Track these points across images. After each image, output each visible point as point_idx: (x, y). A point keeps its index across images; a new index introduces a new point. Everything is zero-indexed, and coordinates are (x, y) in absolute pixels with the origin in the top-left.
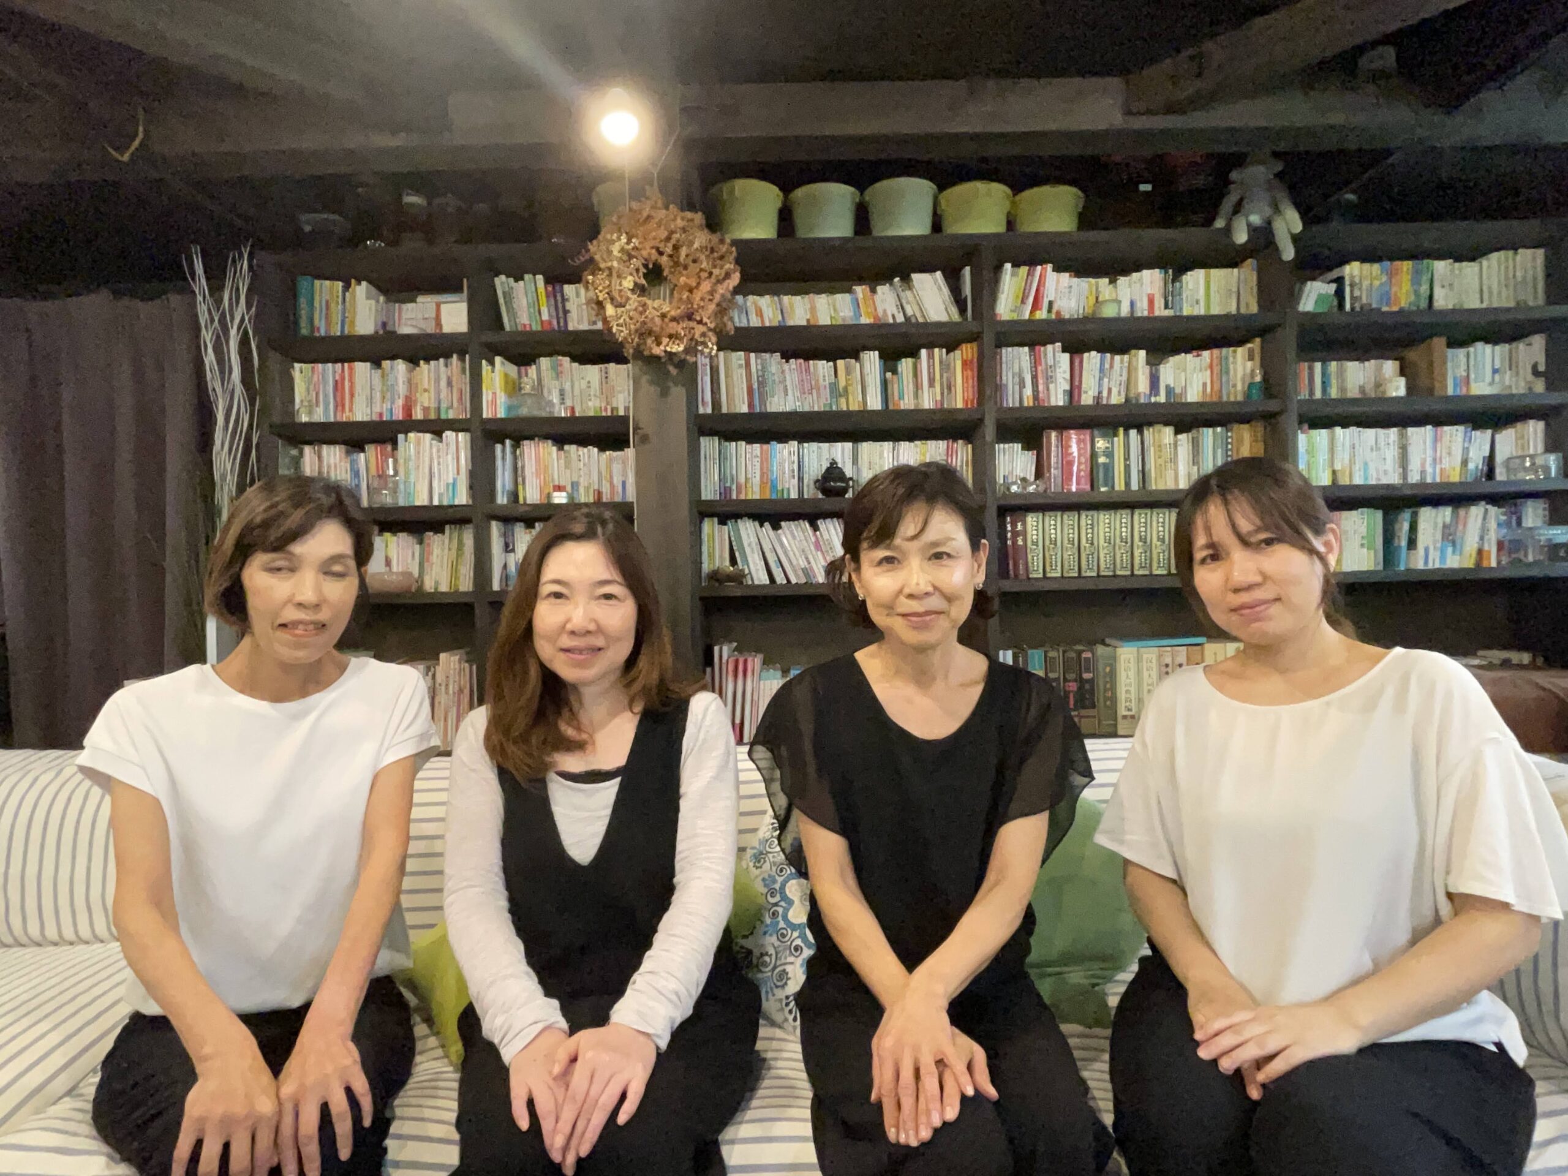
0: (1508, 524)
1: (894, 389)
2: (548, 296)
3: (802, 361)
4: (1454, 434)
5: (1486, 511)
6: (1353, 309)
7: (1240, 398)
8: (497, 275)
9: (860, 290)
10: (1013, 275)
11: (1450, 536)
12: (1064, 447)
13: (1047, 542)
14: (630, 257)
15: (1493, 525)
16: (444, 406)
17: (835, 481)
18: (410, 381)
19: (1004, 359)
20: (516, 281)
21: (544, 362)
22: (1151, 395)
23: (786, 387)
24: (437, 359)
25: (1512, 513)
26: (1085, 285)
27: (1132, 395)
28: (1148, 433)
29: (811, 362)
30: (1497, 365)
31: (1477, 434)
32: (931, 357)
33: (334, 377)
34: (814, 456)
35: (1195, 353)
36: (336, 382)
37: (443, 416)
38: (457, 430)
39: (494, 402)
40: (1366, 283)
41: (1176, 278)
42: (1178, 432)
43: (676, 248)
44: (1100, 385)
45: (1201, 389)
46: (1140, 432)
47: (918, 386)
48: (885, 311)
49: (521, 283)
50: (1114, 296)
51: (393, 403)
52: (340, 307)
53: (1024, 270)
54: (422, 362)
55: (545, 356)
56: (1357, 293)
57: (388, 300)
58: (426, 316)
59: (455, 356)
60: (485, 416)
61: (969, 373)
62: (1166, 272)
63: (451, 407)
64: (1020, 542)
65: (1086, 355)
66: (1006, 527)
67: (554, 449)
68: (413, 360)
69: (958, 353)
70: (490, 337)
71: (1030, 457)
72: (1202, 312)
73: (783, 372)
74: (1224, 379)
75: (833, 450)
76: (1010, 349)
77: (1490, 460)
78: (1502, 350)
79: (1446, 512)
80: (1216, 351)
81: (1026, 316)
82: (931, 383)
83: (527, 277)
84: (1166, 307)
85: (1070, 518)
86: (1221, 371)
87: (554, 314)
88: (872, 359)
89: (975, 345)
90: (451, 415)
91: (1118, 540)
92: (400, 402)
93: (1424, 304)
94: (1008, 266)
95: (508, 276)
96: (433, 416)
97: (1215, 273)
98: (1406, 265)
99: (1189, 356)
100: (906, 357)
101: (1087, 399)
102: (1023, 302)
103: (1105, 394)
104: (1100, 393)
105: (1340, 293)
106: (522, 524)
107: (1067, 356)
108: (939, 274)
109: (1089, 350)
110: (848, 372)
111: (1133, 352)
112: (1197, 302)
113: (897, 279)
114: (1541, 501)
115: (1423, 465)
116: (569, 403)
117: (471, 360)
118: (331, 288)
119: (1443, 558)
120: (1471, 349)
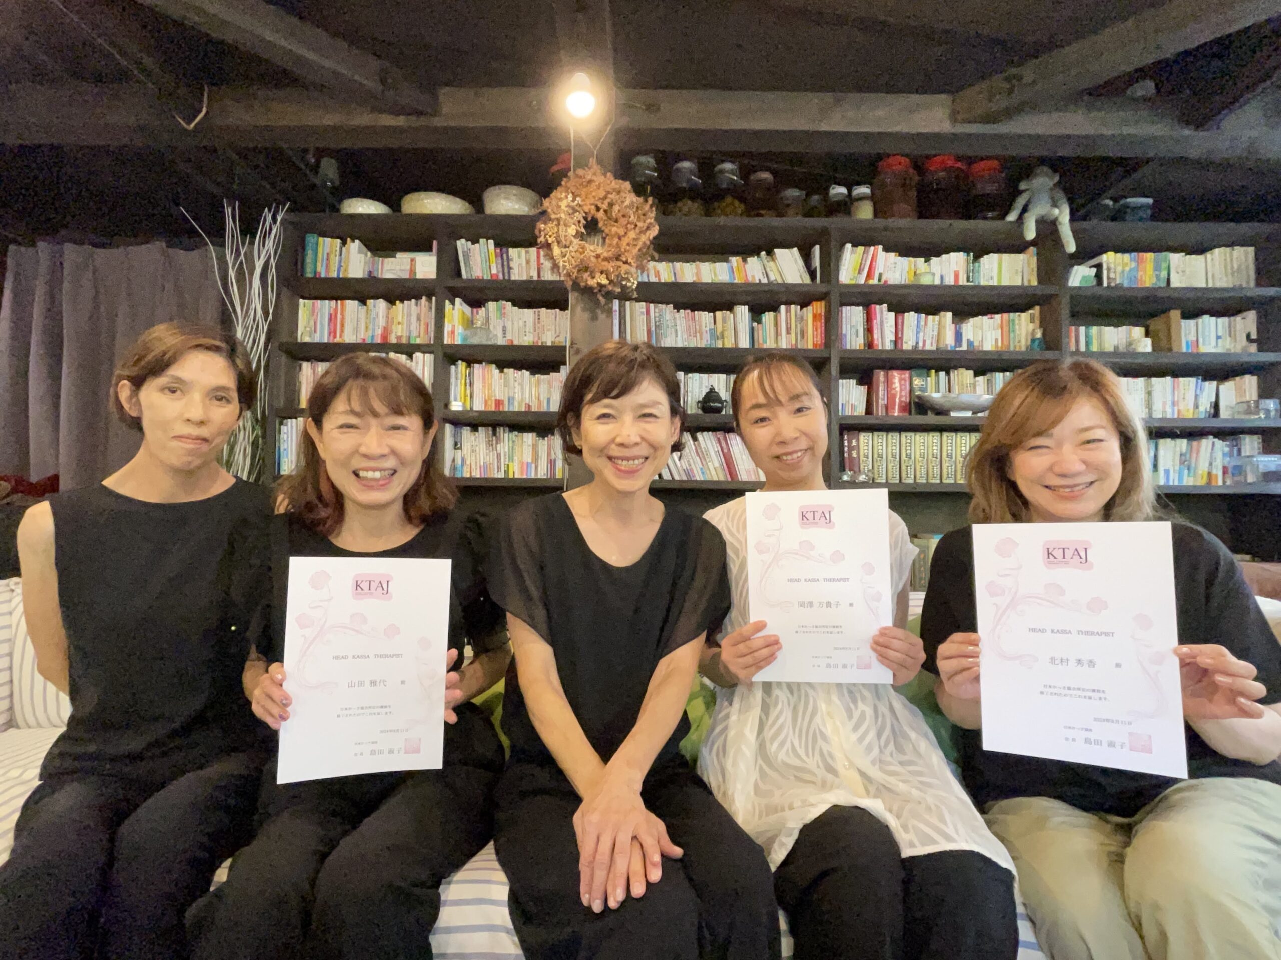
0: (1231, 455)
1: (759, 336)
2: (496, 257)
3: (689, 311)
4: (1188, 384)
5: (1214, 444)
6: (1109, 287)
7: (1023, 349)
8: (459, 239)
9: (735, 260)
10: (852, 253)
11: (1185, 461)
12: (888, 383)
13: (876, 456)
14: (575, 211)
15: (1219, 455)
16: (414, 334)
17: (714, 402)
18: (387, 317)
19: (844, 315)
20: (473, 244)
21: (492, 305)
22: (955, 347)
23: (676, 331)
24: (409, 300)
25: (1234, 446)
26: (905, 263)
27: (941, 345)
28: (954, 374)
29: (696, 313)
30: (1220, 334)
31: (1207, 384)
32: (788, 312)
33: (329, 310)
34: (696, 384)
35: (989, 316)
36: (331, 315)
37: (412, 342)
38: (424, 353)
39: (453, 332)
40: (1119, 269)
41: (977, 258)
42: (976, 375)
43: (611, 205)
44: (917, 338)
45: (994, 343)
46: (948, 374)
47: (777, 334)
48: (753, 277)
49: (477, 245)
50: (928, 271)
51: (374, 331)
52: (337, 258)
53: (861, 249)
54: (398, 302)
55: (493, 301)
56: (1112, 276)
57: (374, 255)
58: (403, 268)
59: (424, 298)
60: (445, 342)
61: (819, 324)
62: (968, 255)
63: (419, 337)
64: (854, 455)
65: (906, 314)
66: (843, 444)
67: (497, 371)
68: (391, 301)
69: (810, 308)
70: (452, 283)
71: (863, 390)
72: (996, 284)
73: (675, 319)
74: (1012, 335)
75: (711, 379)
76: (848, 308)
77: (1216, 406)
78: (1223, 321)
79: (1183, 444)
80: (1005, 316)
81: (862, 282)
82: (788, 332)
83: (482, 241)
84: (968, 280)
85: (893, 437)
86: (1007, 330)
87: (501, 270)
88: (742, 311)
89: (823, 303)
90: (418, 341)
91: (930, 457)
92: (379, 332)
93: (1163, 284)
94: (848, 246)
95: (467, 241)
96: (404, 341)
97: (1005, 257)
98: (1150, 256)
99: (985, 318)
100: (769, 311)
101: (908, 345)
102: (860, 272)
103: (921, 345)
104: (917, 343)
105: (1099, 277)
106: (469, 428)
107: (892, 314)
108: (795, 250)
109: (908, 312)
110: (724, 321)
111: (942, 314)
112: (992, 278)
113: (763, 253)
114: (1255, 437)
115: (1164, 407)
116: (509, 337)
117: (437, 301)
119: (1181, 478)
120: (1200, 321)
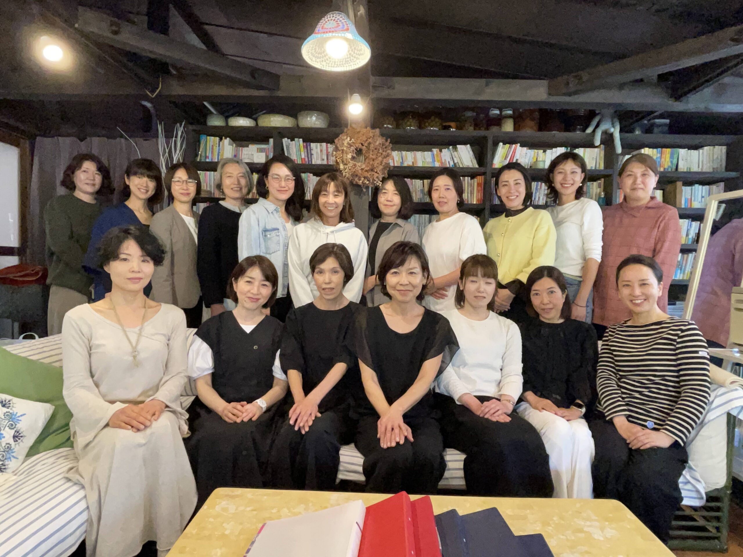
2: (304, 148)
8: (284, 137)
9: (435, 151)
10: (502, 148)
14: (351, 146)
20: (291, 141)
26: (532, 152)
29: (413, 180)
30: (703, 195)
31: (694, 223)
43: (369, 144)
48: (445, 160)
49: (294, 142)
50: (544, 158)
52: (218, 148)
53: (507, 146)
57: (237, 146)
61: (480, 188)
69: (475, 180)
77: (698, 235)
78: (707, 187)
83: (296, 139)
87: (306, 155)
89: (483, 177)
93: (674, 168)
94: (501, 144)
95: (288, 138)
97: (588, 150)
98: (669, 150)
103: (537, 199)
108: (469, 146)
113: (451, 147)
118: (214, 140)
120: (693, 187)
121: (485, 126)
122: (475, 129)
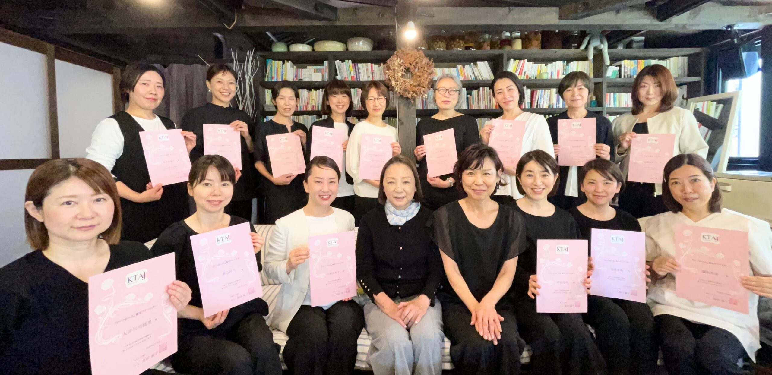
1: (471, 102)
2: (353, 68)
6: (624, 76)
8: (336, 60)
9: (459, 67)
10: (514, 63)
14: (401, 65)
18: (308, 96)
22: (557, 104)
26: (537, 66)
27: (551, 104)
32: (483, 90)
40: (629, 67)
41: (568, 63)
43: (417, 63)
44: (540, 101)
47: (479, 101)
48: (468, 74)
49: (344, 63)
50: (546, 71)
52: (281, 70)
53: (517, 61)
54: (313, 90)
56: (626, 71)
57: (298, 68)
62: (564, 62)
68: (310, 90)
82: (484, 99)
83: (346, 61)
87: (355, 75)
92: (305, 104)
94: (512, 60)
95: (340, 61)
97: (579, 62)
98: (643, 62)
100: (475, 90)
103: (542, 103)
105: (620, 71)
107: (530, 90)
108: (486, 62)
109: (537, 89)
111: (552, 89)
113: (472, 64)
118: (278, 64)
121: (499, 46)
122: (491, 49)
